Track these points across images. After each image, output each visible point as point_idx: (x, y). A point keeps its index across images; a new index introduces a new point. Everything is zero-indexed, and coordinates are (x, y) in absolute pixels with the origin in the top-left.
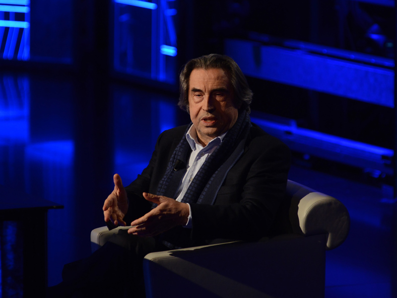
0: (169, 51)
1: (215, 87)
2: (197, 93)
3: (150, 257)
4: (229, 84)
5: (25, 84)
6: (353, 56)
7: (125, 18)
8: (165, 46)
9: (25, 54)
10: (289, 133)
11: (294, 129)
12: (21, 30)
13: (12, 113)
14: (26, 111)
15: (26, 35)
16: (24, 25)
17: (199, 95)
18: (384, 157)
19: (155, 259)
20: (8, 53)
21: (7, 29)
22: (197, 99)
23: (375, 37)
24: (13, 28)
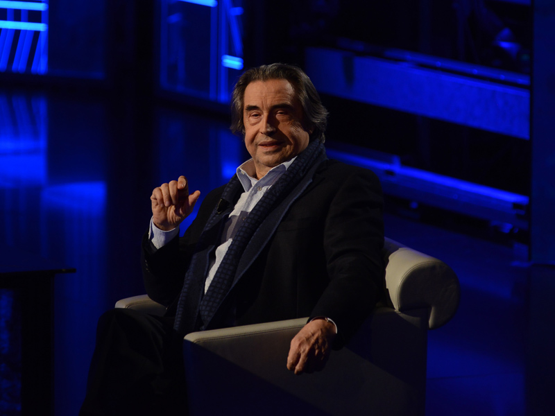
0: (233, 62)
1: (276, 103)
2: (254, 112)
3: (191, 337)
4: (296, 99)
5: (41, 107)
6: (475, 71)
7: (175, 18)
8: (228, 57)
9: (41, 66)
10: (390, 173)
11: (397, 168)
12: (36, 34)
13: (23, 144)
14: (42, 143)
15: (43, 41)
16: (41, 27)
17: (256, 115)
18: (516, 206)
19: (199, 341)
20: (19, 65)
21: (17, 32)
22: (253, 120)
23: (505, 45)
24: (26, 31)
